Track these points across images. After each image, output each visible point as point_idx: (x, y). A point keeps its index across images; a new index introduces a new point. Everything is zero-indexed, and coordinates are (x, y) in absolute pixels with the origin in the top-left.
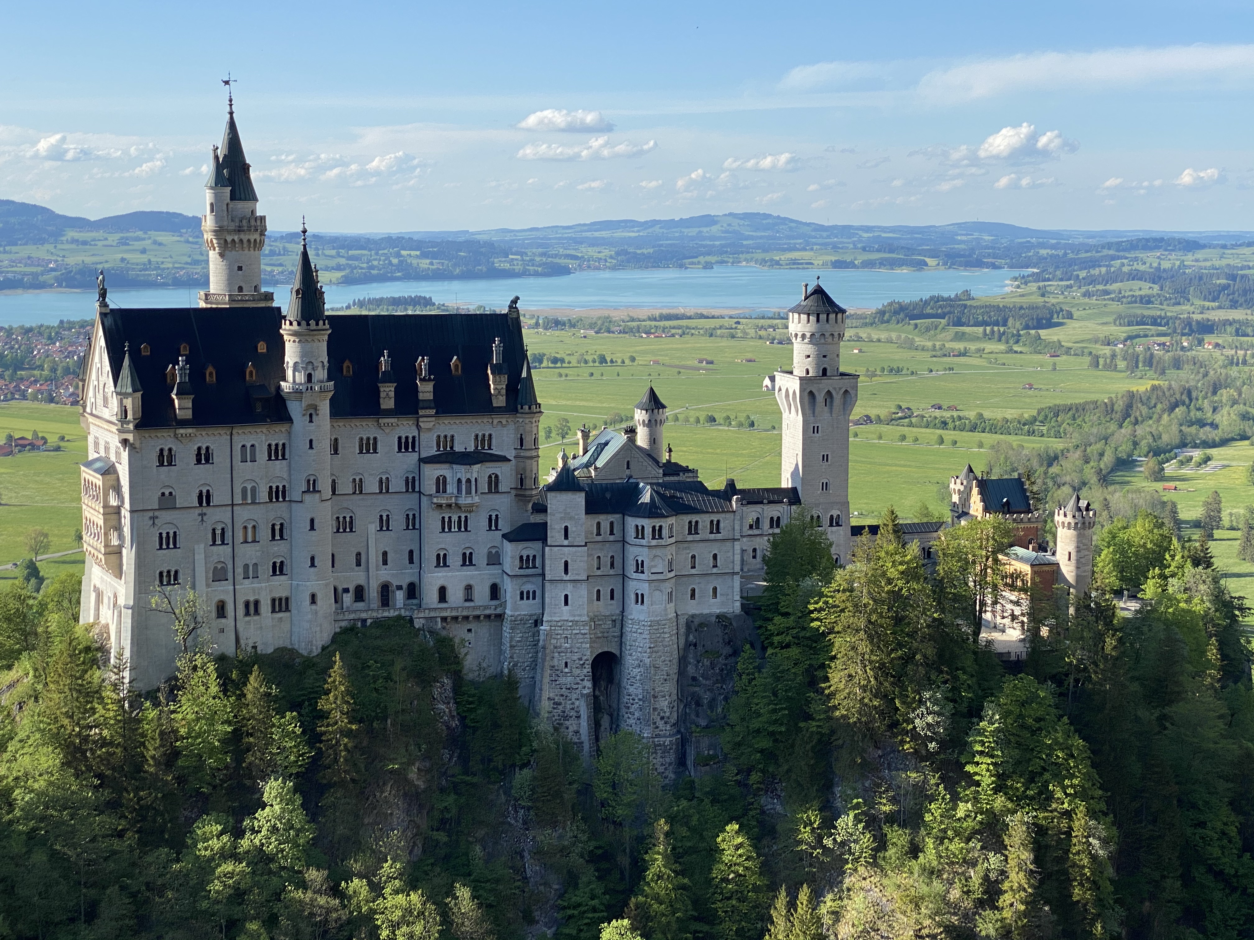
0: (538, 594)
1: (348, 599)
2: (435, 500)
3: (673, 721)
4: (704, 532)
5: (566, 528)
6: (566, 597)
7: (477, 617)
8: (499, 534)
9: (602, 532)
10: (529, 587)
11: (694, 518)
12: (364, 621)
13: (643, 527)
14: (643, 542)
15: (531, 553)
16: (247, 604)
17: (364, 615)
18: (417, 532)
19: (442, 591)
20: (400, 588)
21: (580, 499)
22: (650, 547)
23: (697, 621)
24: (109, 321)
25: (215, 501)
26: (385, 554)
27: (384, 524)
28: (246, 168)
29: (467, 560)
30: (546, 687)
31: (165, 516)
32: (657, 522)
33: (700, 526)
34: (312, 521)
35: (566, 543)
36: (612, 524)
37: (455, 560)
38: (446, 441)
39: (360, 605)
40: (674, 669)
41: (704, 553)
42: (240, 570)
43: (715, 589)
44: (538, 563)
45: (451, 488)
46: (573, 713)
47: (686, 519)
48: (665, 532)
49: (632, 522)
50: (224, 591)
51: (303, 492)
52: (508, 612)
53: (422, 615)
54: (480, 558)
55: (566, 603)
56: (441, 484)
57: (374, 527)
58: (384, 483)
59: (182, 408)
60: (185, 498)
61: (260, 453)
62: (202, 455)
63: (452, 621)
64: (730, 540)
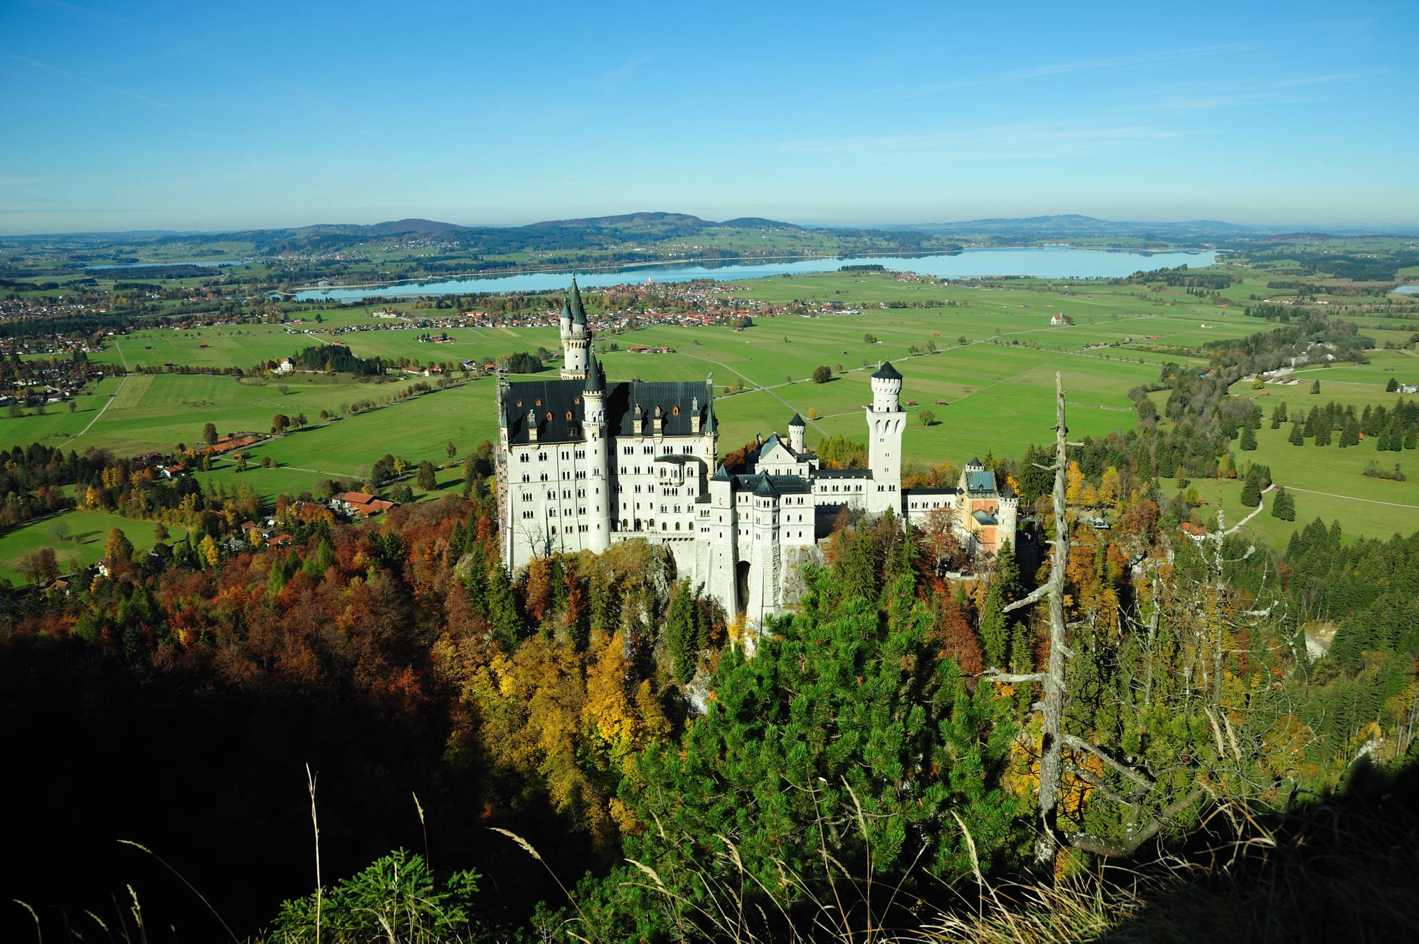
0: (710, 530)
2: (660, 480)
3: (777, 598)
4: (795, 504)
5: (720, 499)
6: (720, 533)
8: (692, 500)
9: (742, 501)
10: (705, 526)
11: (789, 496)
12: (625, 538)
13: (759, 501)
14: (759, 509)
15: (706, 510)
17: (626, 535)
18: (654, 495)
19: (664, 525)
20: (645, 521)
21: (727, 485)
22: (763, 512)
23: (790, 549)
24: (504, 388)
26: (638, 504)
27: (638, 489)
29: (677, 509)
31: (525, 485)
32: (766, 499)
33: (792, 500)
34: (597, 489)
35: (721, 507)
36: (747, 497)
37: (670, 509)
38: (667, 450)
41: (795, 514)
42: (563, 512)
43: (800, 533)
44: (710, 513)
45: (668, 474)
46: (724, 592)
47: (784, 498)
48: (771, 504)
49: (755, 498)
51: (593, 475)
52: (696, 537)
53: (653, 536)
54: (684, 509)
55: (721, 537)
56: (663, 472)
57: (632, 491)
58: (637, 471)
59: (533, 434)
60: (535, 477)
61: (572, 456)
62: (542, 457)
63: (668, 540)
64: (810, 507)
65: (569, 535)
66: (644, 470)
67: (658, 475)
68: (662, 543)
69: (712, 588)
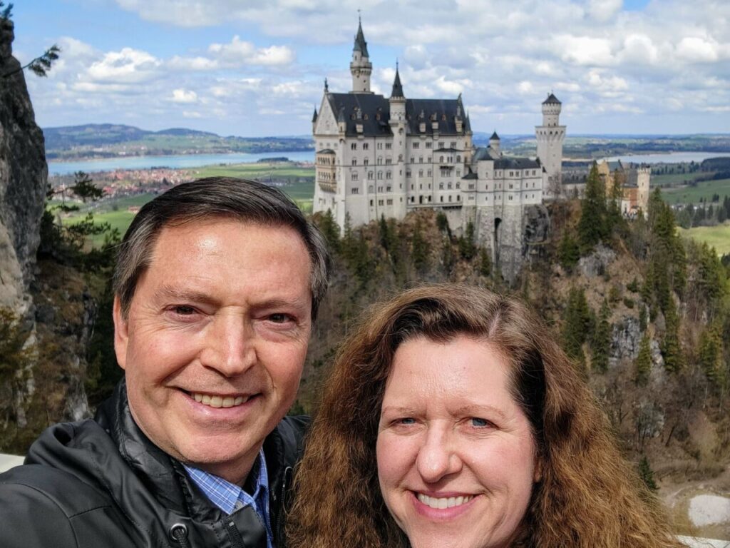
0: (475, 198)
1: (410, 201)
2: (440, 165)
3: (521, 241)
4: (531, 175)
5: (487, 173)
6: (487, 198)
7: (453, 207)
8: (460, 178)
9: (497, 175)
10: (472, 196)
11: (528, 170)
12: (416, 208)
13: (512, 172)
14: (513, 178)
15: (473, 183)
16: (380, 201)
18: (431, 178)
19: (442, 198)
20: (426, 197)
21: (491, 163)
22: (515, 179)
23: (528, 207)
24: (329, 97)
25: (369, 163)
26: (421, 186)
27: (421, 173)
28: (365, 44)
29: (449, 186)
31: (354, 168)
33: (529, 172)
34: (400, 171)
35: (486, 178)
36: (500, 173)
37: (445, 186)
38: (441, 144)
39: (413, 203)
40: (521, 223)
41: (530, 182)
42: (377, 189)
43: (533, 195)
44: (475, 186)
45: (445, 161)
46: (488, 239)
47: (525, 170)
48: (520, 174)
49: (508, 172)
50: (372, 196)
51: (398, 161)
52: (465, 204)
53: (436, 206)
54: (454, 186)
55: (487, 200)
56: (442, 158)
57: (417, 175)
58: (421, 159)
59: (360, 128)
60: (360, 162)
61: (384, 146)
62: (366, 146)
63: (445, 208)
64: (539, 178)
65: (382, 207)
66: (425, 160)
67: (439, 161)
68: (441, 209)
69: (480, 236)
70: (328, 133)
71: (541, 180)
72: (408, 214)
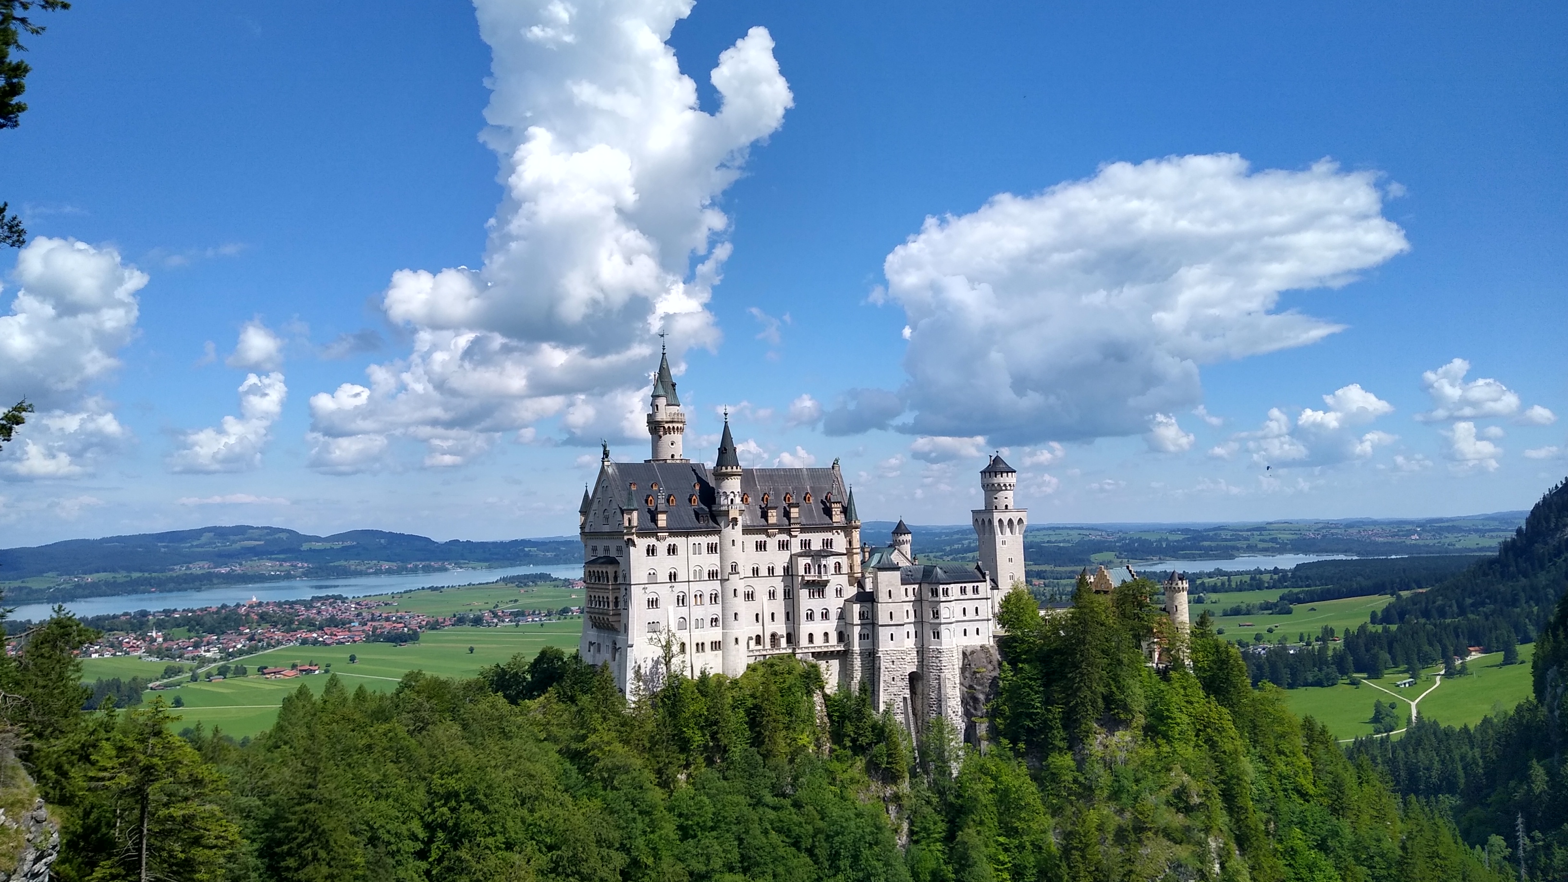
0: (870, 636)
1: (754, 643)
2: (806, 578)
3: (960, 713)
4: (970, 594)
5: (890, 591)
6: (892, 635)
7: (831, 653)
8: (843, 600)
9: (909, 594)
10: (866, 632)
11: (963, 585)
12: (765, 656)
13: (936, 590)
14: (937, 599)
15: (865, 610)
16: (697, 645)
17: (764, 653)
18: (790, 602)
20: (782, 636)
21: (897, 575)
22: (943, 602)
23: (969, 650)
24: (610, 470)
25: (679, 578)
26: (773, 614)
27: (772, 596)
28: (674, 385)
29: (824, 616)
30: (881, 694)
32: (945, 586)
33: (967, 589)
34: (735, 590)
35: (890, 601)
36: (914, 589)
37: (818, 616)
38: (805, 543)
39: (760, 647)
40: (958, 681)
41: (970, 606)
42: (693, 623)
43: (978, 630)
44: (872, 615)
45: (814, 571)
46: (899, 711)
47: (958, 586)
48: (950, 592)
49: (927, 589)
50: (684, 636)
51: (730, 574)
52: (852, 648)
53: (800, 651)
54: (832, 614)
55: (892, 639)
56: (807, 569)
57: (766, 597)
58: (771, 569)
59: (663, 522)
60: (662, 576)
61: (703, 549)
62: (671, 551)
63: (817, 655)
64: (987, 599)
65: (701, 655)
66: (779, 570)
67: (801, 572)
68: (811, 658)
69: (882, 707)
70: (606, 529)
71: (989, 601)
72: (748, 667)
